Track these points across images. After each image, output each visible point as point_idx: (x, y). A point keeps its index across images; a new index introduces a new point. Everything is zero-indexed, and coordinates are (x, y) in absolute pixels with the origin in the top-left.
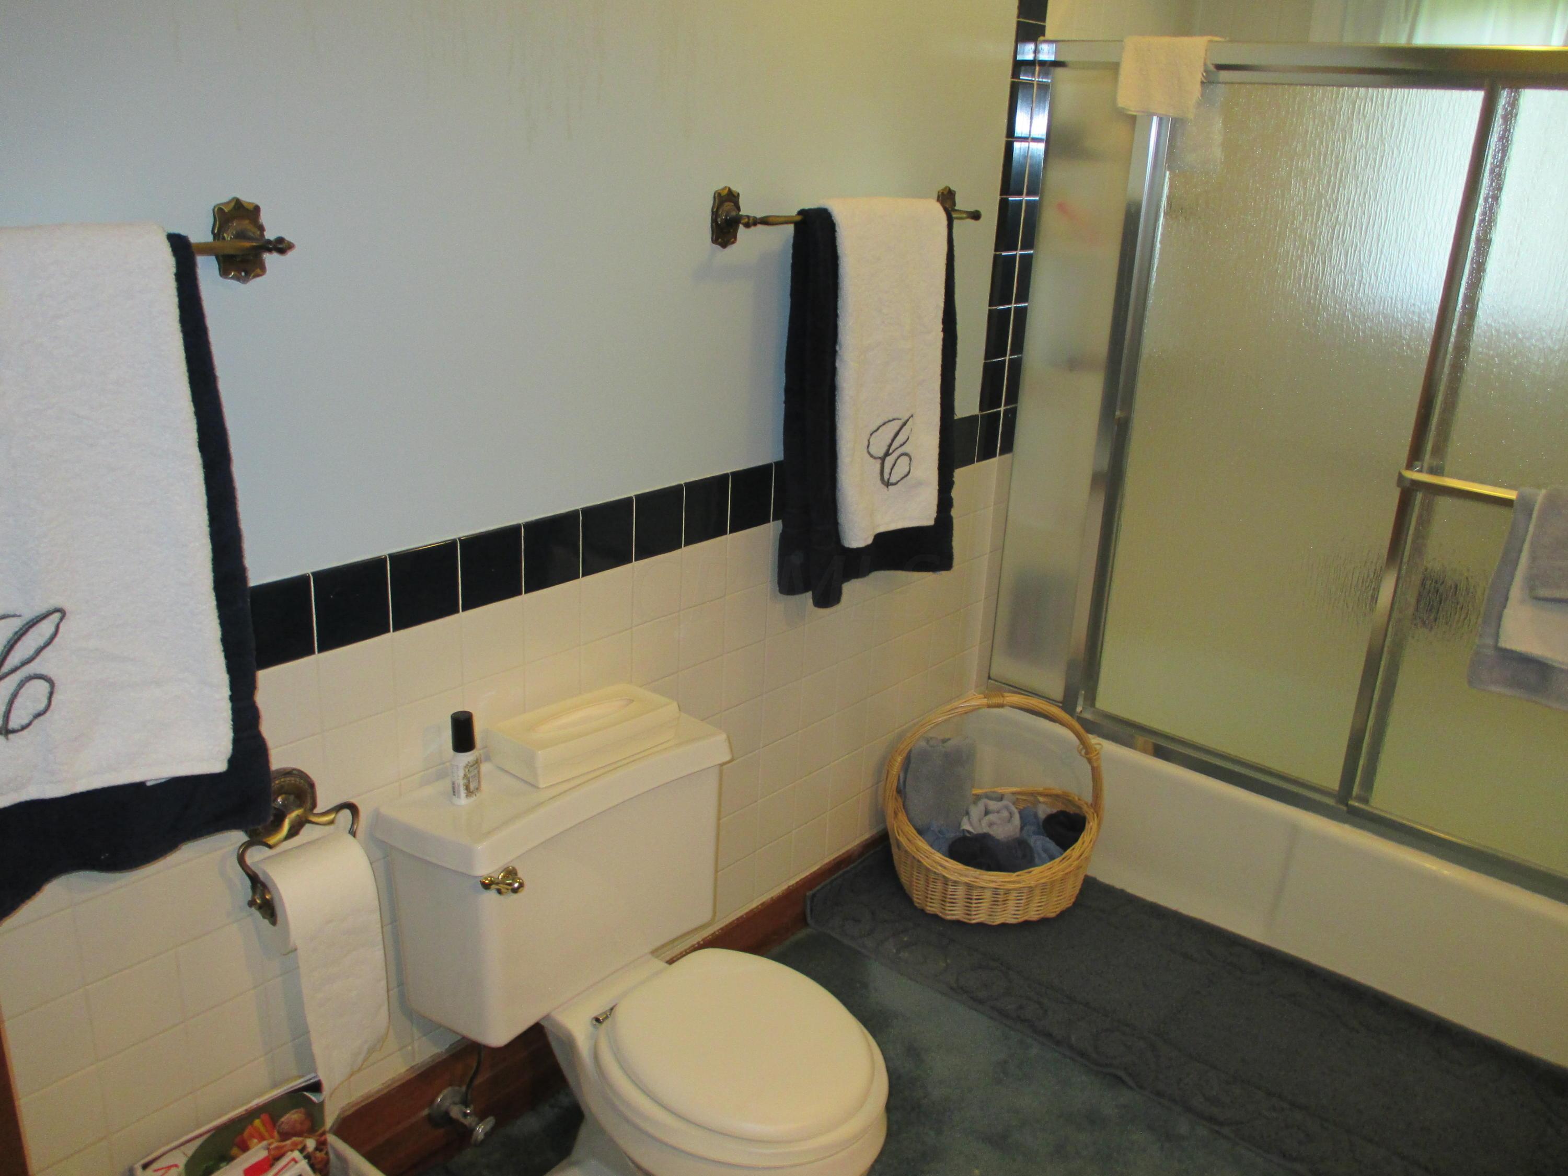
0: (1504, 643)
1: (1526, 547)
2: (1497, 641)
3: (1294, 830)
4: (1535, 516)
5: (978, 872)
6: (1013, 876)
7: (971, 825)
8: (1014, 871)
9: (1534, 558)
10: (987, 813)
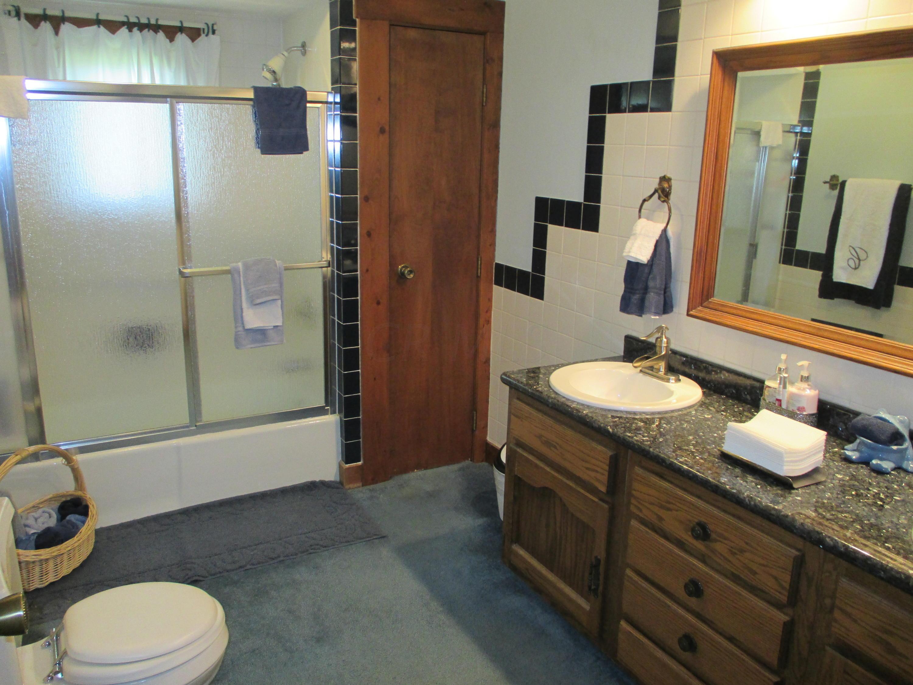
0: (248, 326)
1: (243, 286)
2: (244, 327)
3: (178, 448)
4: (241, 273)
5: (59, 547)
6: (75, 539)
7: (33, 528)
8: (73, 536)
9: (247, 290)
10: (36, 519)
